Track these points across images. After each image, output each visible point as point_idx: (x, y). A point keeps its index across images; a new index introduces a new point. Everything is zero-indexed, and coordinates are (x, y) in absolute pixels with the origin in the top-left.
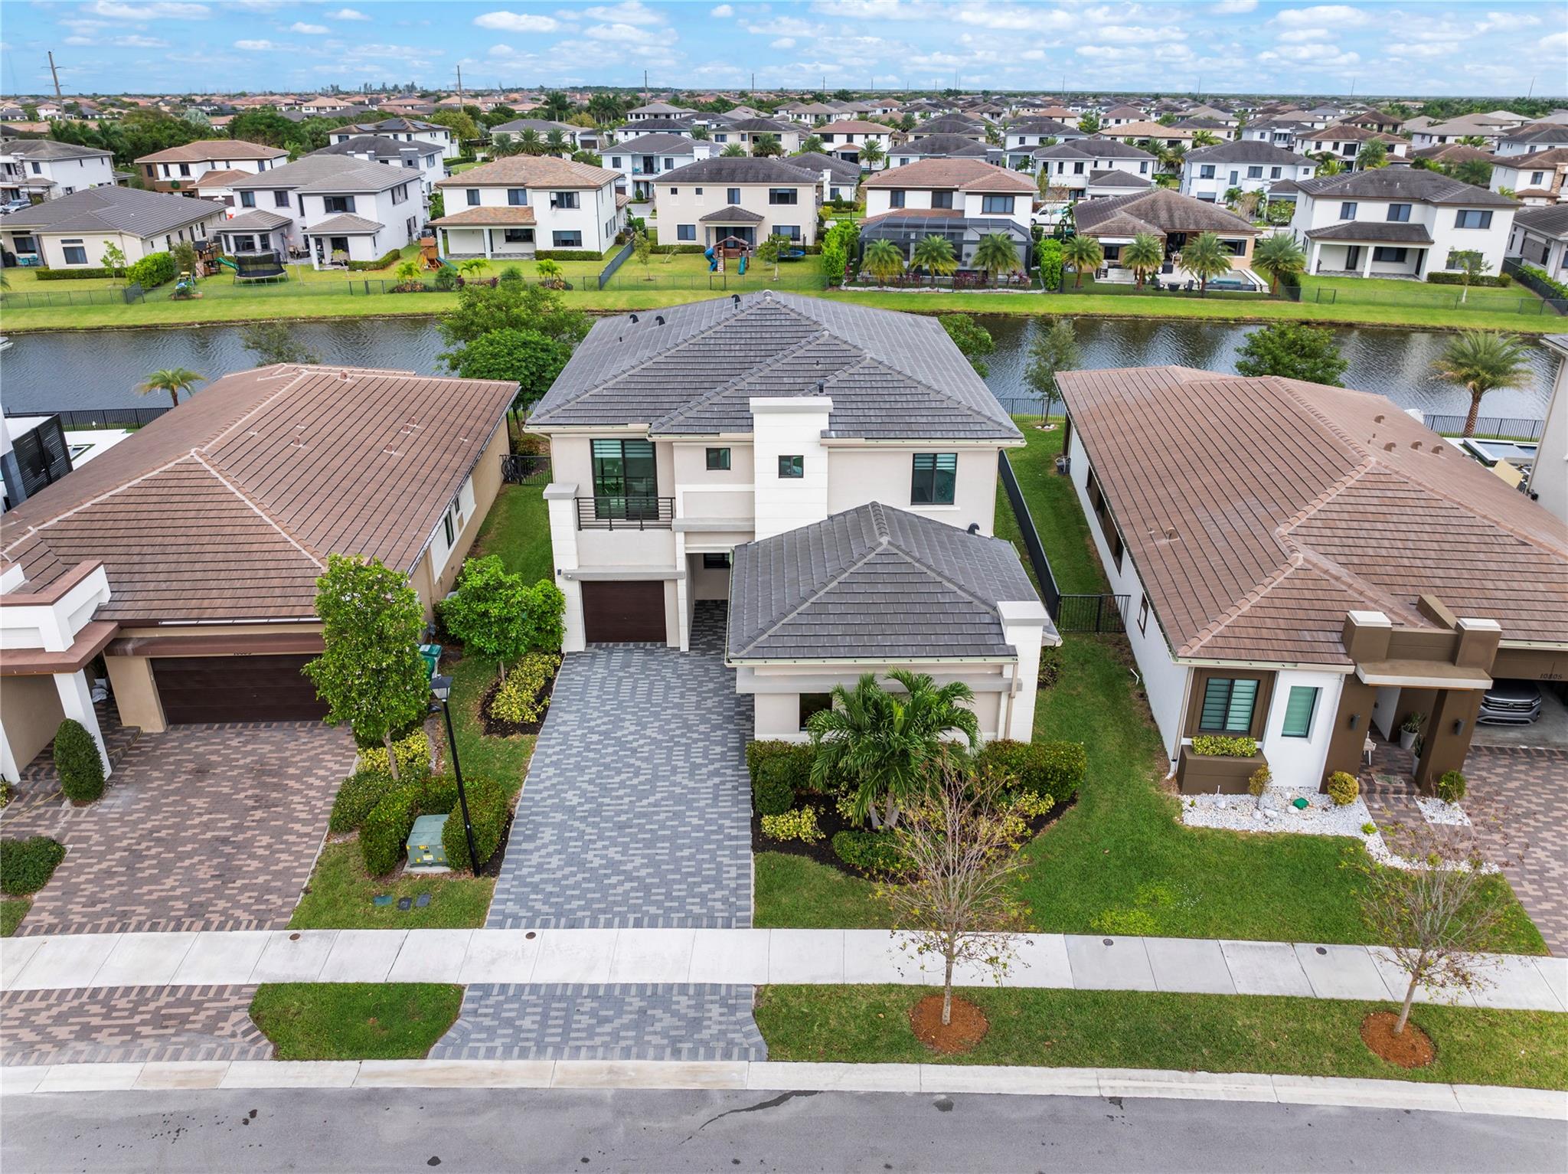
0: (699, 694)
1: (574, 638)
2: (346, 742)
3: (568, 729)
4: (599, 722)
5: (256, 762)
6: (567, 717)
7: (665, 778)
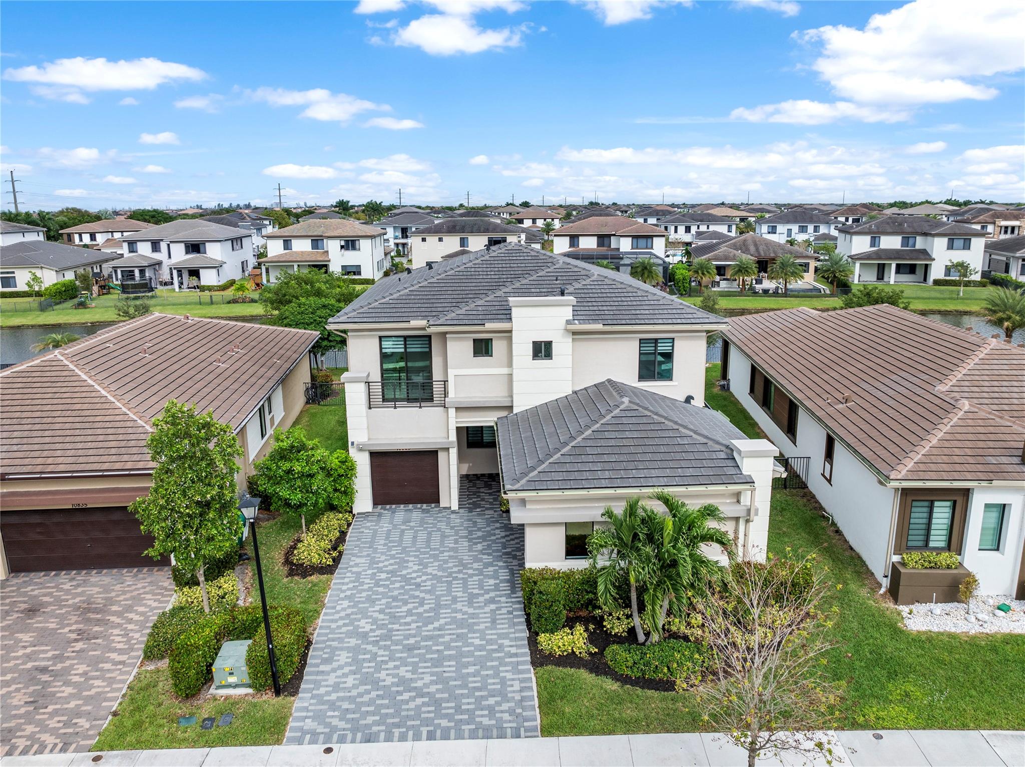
0: (470, 540)
1: (363, 501)
2: (166, 584)
3: (360, 569)
4: (388, 564)
5: (84, 602)
6: (358, 560)
7: (447, 606)
